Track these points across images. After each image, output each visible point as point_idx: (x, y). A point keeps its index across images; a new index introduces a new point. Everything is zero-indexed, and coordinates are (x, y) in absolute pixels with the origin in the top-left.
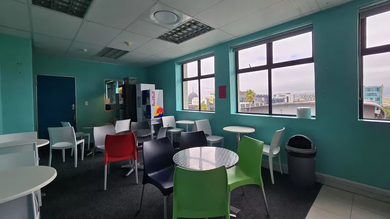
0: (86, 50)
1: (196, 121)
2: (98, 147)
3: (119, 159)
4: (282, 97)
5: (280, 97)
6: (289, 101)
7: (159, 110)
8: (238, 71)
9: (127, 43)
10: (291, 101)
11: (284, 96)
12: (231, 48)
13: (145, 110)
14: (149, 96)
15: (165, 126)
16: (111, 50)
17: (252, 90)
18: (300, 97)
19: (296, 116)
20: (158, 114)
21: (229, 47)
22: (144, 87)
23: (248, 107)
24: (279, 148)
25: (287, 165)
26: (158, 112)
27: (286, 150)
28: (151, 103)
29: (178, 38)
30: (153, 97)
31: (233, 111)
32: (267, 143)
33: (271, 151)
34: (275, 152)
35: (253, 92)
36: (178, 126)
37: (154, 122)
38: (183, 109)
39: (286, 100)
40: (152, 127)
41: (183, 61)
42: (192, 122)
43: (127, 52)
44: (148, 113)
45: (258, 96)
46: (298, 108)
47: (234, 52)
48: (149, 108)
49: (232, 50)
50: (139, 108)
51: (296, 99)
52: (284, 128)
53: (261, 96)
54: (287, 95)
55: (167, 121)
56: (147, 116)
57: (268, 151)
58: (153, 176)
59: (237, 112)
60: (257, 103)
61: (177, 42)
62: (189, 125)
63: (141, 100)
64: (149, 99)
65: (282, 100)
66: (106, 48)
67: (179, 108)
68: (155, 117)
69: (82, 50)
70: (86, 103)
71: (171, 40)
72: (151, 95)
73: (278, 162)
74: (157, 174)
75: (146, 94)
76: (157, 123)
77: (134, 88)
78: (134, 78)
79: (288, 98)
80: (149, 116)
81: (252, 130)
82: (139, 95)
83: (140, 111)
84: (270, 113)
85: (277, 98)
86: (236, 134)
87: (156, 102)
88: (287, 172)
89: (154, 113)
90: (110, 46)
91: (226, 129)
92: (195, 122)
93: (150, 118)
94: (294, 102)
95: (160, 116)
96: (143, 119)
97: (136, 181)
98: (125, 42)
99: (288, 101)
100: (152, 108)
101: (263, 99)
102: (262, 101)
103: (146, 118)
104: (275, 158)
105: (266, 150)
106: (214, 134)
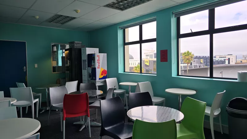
0: (38, 17)
1: (140, 83)
2: (53, 105)
3: (73, 116)
4: (223, 59)
5: (220, 59)
6: (231, 63)
7: (104, 72)
8: (179, 36)
9: (76, 11)
10: (232, 63)
11: (226, 57)
12: (173, 13)
13: (90, 72)
14: (94, 60)
15: (109, 87)
16: (60, 17)
17: (190, 52)
18: (244, 58)
19: (236, 79)
20: (102, 76)
21: (171, 14)
22: (89, 51)
23: (186, 69)
24: (220, 109)
25: (228, 126)
26: (102, 74)
27: (227, 111)
28: (97, 66)
29: (124, 5)
30: (99, 60)
31: (174, 74)
32: (209, 105)
33: (212, 112)
34: (216, 113)
35: (190, 54)
36: (120, 87)
37: (98, 83)
38: (124, 71)
39: (227, 62)
40: (97, 88)
41: (125, 26)
42: (135, 84)
43: (74, 18)
44: (93, 74)
45: (196, 57)
46: (239, 72)
47: (176, 18)
48: (94, 70)
49: (174, 15)
50: (85, 70)
51: (239, 60)
52: (225, 91)
53: (200, 58)
54: (229, 57)
55: (110, 82)
56: (92, 78)
57: (209, 113)
58: (109, 129)
59: (178, 75)
60: (195, 64)
61: (122, 9)
62: (131, 86)
63: (87, 63)
64: (94, 62)
65: (223, 62)
66: (56, 15)
67: (121, 71)
68: (100, 79)
69: (34, 17)
70: (36, 66)
71: (116, 7)
72: (97, 58)
73: (219, 122)
74: (112, 128)
75: (91, 57)
76: (101, 84)
77: (79, 52)
78: (79, 42)
79: (229, 59)
80: (94, 78)
81: (194, 92)
82: (84, 58)
83: (85, 73)
84: (211, 76)
85: (217, 59)
86: (177, 95)
87: (100, 64)
88: (227, 132)
89: (99, 75)
90: (60, 14)
91: (168, 90)
92: (138, 84)
93: (95, 79)
94: (236, 63)
95: (105, 78)
96: (88, 80)
97: (89, 135)
98: (75, 10)
99: (229, 63)
100: (97, 70)
101: (202, 61)
102: (201, 63)
103: (91, 79)
104: (216, 118)
105: (208, 111)
106: (155, 95)
